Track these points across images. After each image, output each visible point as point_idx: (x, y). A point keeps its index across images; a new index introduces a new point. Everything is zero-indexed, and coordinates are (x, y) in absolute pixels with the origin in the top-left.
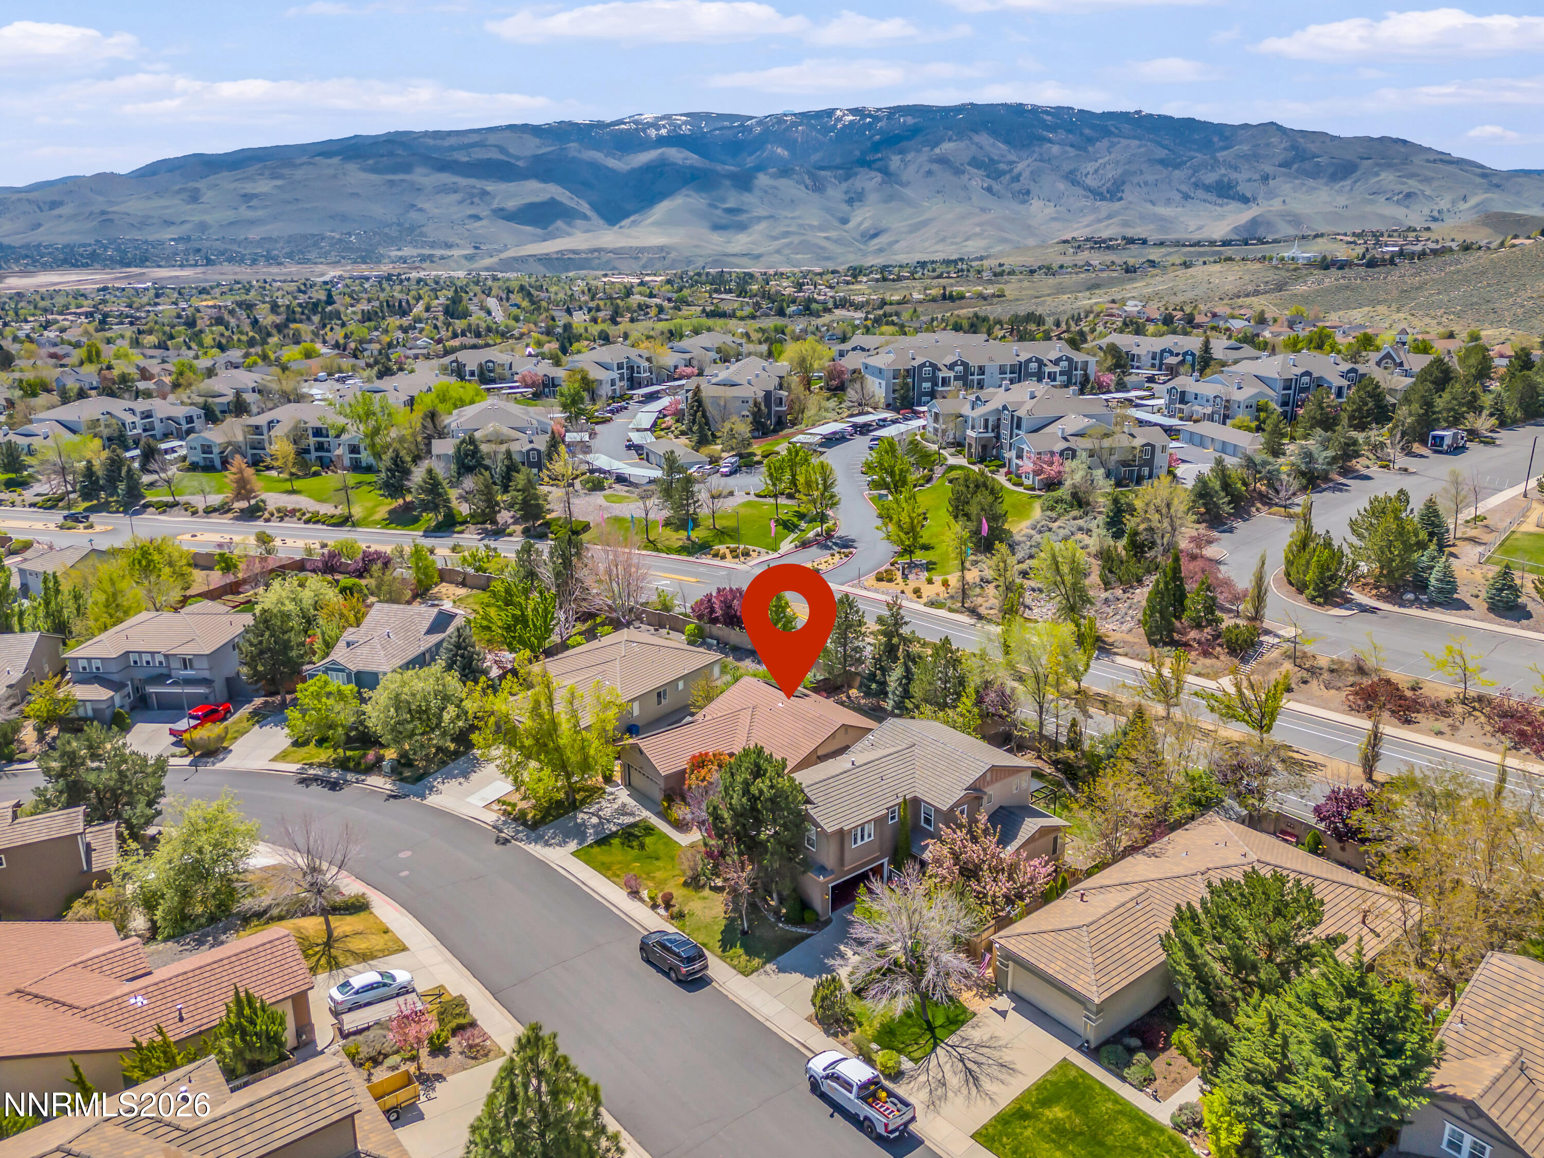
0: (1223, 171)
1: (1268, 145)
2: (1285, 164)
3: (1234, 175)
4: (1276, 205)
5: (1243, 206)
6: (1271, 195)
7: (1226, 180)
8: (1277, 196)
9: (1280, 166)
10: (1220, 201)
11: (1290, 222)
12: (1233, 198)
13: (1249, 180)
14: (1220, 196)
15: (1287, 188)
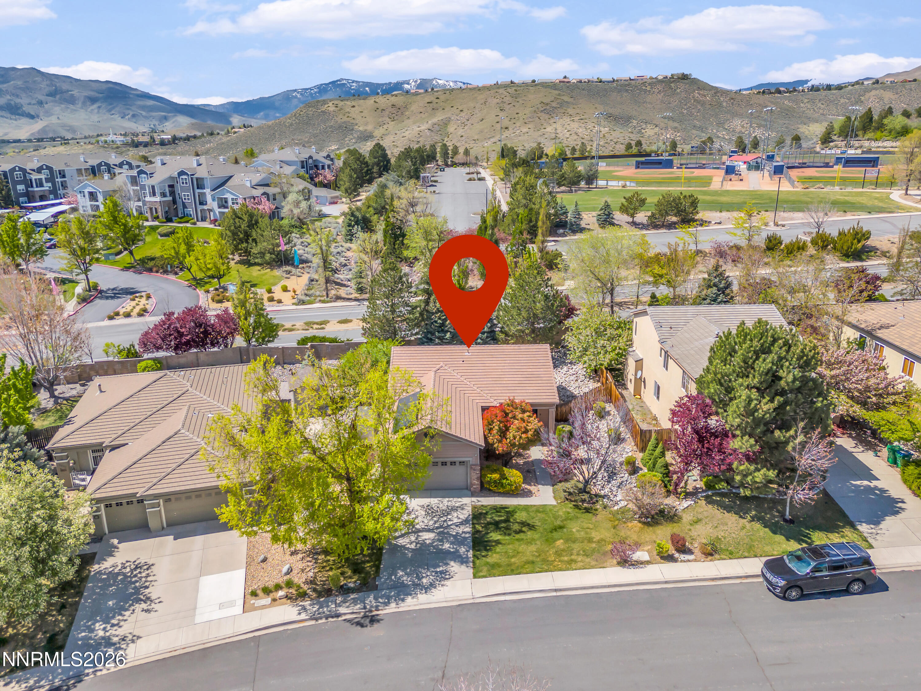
0: (9, 97)
1: (34, 82)
2: (50, 95)
3: (18, 101)
4: (53, 120)
5: (31, 120)
6: (48, 114)
7: (12, 103)
8: (52, 115)
9: (47, 95)
10: (13, 117)
11: (68, 130)
12: (23, 116)
13: (29, 104)
14: (12, 114)
15: (57, 109)
